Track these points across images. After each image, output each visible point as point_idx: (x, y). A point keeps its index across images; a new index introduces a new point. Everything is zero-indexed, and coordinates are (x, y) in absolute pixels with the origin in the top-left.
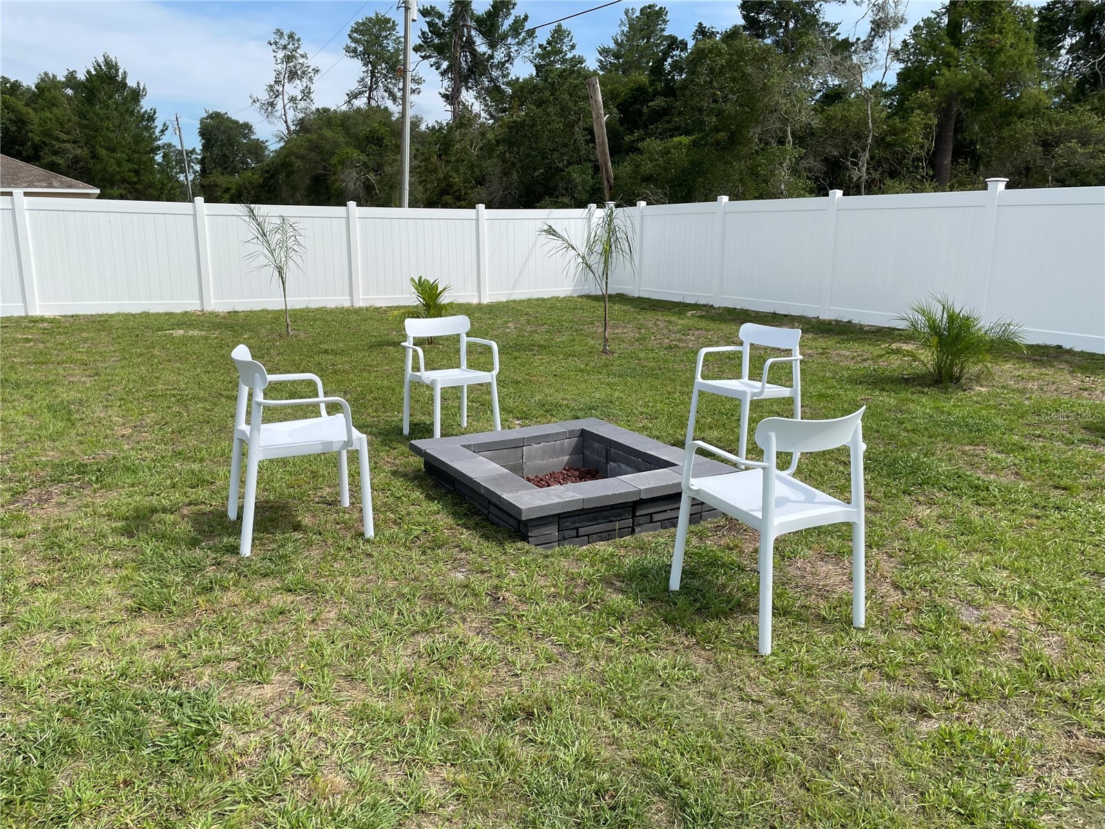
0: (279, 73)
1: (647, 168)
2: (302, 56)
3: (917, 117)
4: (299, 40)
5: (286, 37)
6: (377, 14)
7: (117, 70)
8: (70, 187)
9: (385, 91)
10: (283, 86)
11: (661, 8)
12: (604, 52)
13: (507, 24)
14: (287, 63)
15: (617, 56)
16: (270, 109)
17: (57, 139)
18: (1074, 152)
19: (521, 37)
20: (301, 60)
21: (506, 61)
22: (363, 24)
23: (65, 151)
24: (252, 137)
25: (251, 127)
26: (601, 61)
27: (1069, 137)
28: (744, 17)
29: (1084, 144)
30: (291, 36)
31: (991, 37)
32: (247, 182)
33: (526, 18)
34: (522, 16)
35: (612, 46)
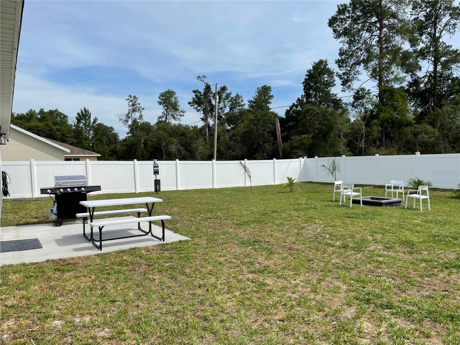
0: (130, 110)
1: (295, 144)
2: (138, 104)
3: (375, 128)
4: (137, 98)
5: (132, 98)
6: (168, 90)
7: (88, 113)
8: (91, 154)
9: (171, 116)
10: (132, 114)
11: (269, 86)
12: (250, 101)
13: (224, 95)
14: (133, 106)
15: (254, 103)
16: (126, 122)
17: (66, 137)
18: (424, 137)
19: (229, 99)
20: (138, 106)
21: (224, 107)
22: (164, 93)
23: (69, 141)
24: (113, 132)
25: (113, 128)
26: (249, 105)
27: (421, 132)
28: (305, 92)
29: (427, 134)
30: (134, 97)
31: (394, 103)
32: (120, 149)
33: (231, 93)
34: (229, 93)
35: (253, 99)
